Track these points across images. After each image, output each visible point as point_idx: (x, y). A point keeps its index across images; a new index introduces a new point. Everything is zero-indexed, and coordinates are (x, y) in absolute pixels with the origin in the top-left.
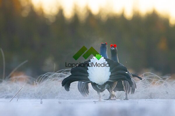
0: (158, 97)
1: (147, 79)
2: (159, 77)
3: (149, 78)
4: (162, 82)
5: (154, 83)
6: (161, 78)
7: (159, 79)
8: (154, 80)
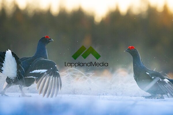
0: (81, 93)
1: (71, 75)
2: (83, 73)
3: (74, 74)
4: (85, 78)
5: (78, 79)
6: (85, 74)
7: (82, 75)
8: (77, 76)
